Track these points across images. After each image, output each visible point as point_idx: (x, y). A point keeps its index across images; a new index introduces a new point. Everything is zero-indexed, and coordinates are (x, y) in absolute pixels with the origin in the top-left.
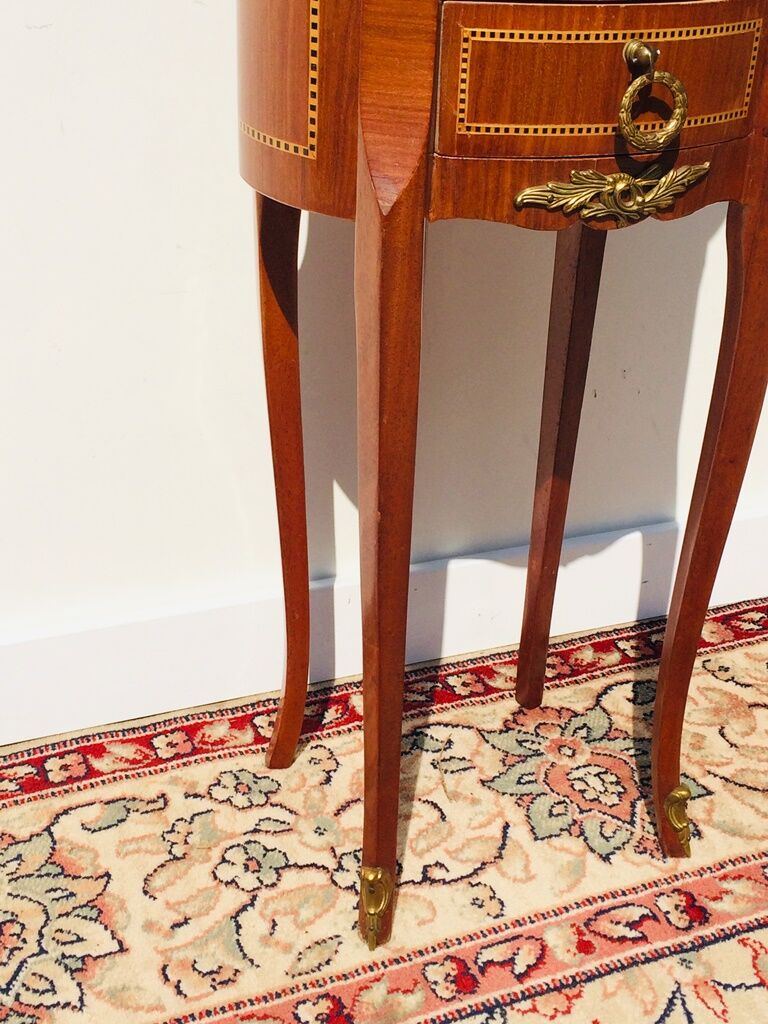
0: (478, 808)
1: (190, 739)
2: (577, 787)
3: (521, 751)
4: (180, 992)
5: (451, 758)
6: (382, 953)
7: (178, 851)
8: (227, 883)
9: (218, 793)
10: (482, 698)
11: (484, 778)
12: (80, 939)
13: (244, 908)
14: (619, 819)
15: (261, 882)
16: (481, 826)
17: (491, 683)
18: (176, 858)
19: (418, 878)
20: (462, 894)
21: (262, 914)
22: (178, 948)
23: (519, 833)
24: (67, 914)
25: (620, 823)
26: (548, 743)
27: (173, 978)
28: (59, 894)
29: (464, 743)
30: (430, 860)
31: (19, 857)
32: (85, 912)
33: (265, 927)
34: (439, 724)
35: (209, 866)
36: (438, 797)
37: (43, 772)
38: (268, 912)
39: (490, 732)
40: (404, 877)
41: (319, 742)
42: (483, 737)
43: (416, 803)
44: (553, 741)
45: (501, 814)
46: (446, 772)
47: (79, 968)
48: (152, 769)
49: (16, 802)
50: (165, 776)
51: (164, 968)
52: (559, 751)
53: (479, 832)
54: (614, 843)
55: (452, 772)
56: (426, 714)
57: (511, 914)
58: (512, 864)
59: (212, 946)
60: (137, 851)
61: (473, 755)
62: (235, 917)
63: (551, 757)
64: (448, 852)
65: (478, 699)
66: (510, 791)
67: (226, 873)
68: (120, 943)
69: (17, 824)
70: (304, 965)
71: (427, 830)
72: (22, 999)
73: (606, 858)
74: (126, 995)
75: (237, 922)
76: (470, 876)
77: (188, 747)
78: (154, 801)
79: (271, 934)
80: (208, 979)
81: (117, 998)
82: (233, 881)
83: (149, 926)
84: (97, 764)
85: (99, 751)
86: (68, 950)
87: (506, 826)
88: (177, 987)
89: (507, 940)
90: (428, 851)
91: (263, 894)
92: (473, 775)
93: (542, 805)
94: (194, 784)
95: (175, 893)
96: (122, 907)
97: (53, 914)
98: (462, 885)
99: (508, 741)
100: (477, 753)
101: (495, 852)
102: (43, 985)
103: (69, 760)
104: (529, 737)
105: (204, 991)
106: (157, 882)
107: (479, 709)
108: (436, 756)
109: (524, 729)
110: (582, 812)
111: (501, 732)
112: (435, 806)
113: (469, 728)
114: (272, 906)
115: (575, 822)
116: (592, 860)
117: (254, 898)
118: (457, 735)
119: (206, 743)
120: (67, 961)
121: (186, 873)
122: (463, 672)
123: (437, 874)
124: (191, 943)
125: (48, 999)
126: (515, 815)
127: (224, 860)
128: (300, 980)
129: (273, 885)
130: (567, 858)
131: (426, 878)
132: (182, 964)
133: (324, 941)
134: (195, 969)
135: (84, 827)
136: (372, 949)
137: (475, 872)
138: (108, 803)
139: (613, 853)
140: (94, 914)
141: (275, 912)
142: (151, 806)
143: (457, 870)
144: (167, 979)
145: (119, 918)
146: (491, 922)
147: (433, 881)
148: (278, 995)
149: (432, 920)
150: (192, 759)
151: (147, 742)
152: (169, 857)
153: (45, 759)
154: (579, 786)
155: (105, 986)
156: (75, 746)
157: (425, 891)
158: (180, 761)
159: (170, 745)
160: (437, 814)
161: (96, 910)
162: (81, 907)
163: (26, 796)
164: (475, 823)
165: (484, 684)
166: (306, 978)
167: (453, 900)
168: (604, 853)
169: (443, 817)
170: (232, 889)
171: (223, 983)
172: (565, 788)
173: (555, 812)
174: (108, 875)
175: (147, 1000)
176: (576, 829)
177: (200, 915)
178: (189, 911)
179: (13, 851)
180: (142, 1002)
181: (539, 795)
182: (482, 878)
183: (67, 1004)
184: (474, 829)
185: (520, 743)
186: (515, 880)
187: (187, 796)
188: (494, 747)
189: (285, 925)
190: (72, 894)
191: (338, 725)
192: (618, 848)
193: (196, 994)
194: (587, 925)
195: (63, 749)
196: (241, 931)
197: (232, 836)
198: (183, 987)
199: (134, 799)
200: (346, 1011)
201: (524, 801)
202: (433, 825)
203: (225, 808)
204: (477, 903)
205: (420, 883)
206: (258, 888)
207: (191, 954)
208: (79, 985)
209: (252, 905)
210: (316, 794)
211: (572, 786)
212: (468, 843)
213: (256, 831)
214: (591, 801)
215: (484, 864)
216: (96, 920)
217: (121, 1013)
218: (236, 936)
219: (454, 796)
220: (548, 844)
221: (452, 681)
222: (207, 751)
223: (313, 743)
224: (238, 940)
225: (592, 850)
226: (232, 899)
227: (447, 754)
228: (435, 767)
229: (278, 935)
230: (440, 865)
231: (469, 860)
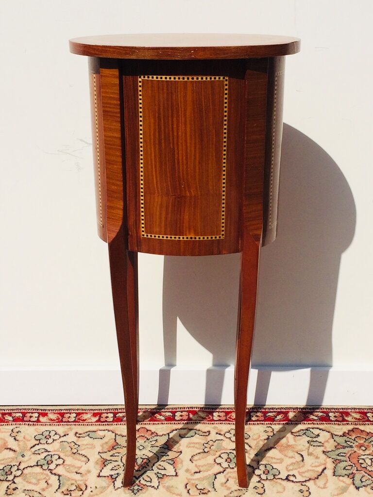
0: (317, 460)
1: (226, 416)
2: (360, 462)
3: (345, 445)
4: (188, 492)
5: (316, 441)
7: (206, 450)
8: (218, 464)
9: (228, 435)
10: (339, 423)
11: (325, 450)
12: (165, 469)
13: (220, 473)
14: (370, 476)
15: (229, 466)
16: (315, 466)
17: (346, 418)
18: (205, 452)
19: (285, 478)
20: (298, 487)
21: (225, 476)
22: (193, 479)
23: (329, 472)
24: (164, 461)
25: (370, 478)
26: (357, 444)
27: (188, 488)
28: (164, 454)
29: (324, 436)
30: (291, 473)
31: (156, 440)
32: (170, 462)
33: (224, 480)
34: (318, 428)
35: (214, 457)
36: (304, 453)
37: (174, 416)
38: (227, 476)
39: (336, 435)
40: (279, 476)
41: (271, 426)
42: (333, 436)
44: (359, 443)
45: (325, 464)
46: (312, 445)
47: (161, 477)
48: (209, 422)
49: (162, 423)
50: (213, 426)
51: (187, 484)
52: (360, 447)
53: (313, 468)
54: (364, 484)
55: (314, 446)
56: (314, 424)
58: (321, 482)
59: (205, 482)
60: (193, 447)
61: (325, 442)
62: (215, 475)
63: (355, 449)
64: (299, 472)
65: (337, 423)
66: (333, 457)
67: (219, 460)
68: (176, 473)
69: (160, 430)
70: (231, 495)
71: (295, 463)
72: (141, 482)
73: (358, 488)
74: (172, 489)
75: (216, 476)
76: (303, 482)
77: (224, 418)
78: (205, 433)
79: (225, 483)
80: (199, 491)
81: (169, 489)
82: (220, 464)
83: (187, 471)
84: (192, 417)
86: (160, 471)
87: (325, 468)
88: (188, 491)
90: (292, 470)
91: (228, 470)
92: (322, 449)
93: (343, 464)
94: (221, 431)
95: (199, 463)
96: (182, 463)
97: (160, 459)
98: (299, 484)
99: (341, 440)
100: (327, 441)
101: (316, 476)
102: (149, 479)
103: (184, 413)
104: (351, 440)
105: (196, 494)
106: (196, 458)
107: (336, 427)
108: (311, 439)
109: (350, 437)
110: (357, 470)
111: (341, 436)
112: (302, 456)
113: (329, 432)
114: (229, 475)
115: (353, 473)
116: (352, 487)
117: (225, 471)
118: (322, 433)
119: (230, 418)
120: (158, 474)
121: (206, 457)
122: (337, 412)
123: (291, 478)
124: (198, 479)
125: (148, 484)
126: (330, 465)
127: (220, 456)
129: (233, 468)
130: (343, 485)
131: (287, 479)
132: (193, 484)
133: (242, 490)
134: (196, 487)
135: (180, 436)
137: (306, 481)
138: (191, 430)
139: (362, 487)
140: (172, 463)
141: (230, 477)
142: (204, 434)
143: (299, 478)
144: (186, 487)
145: (179, 466)
147: (289, 480)
149: (282, 492)
150: (224, 422)
151: (211, 414)
152: (202, 451)
153: (176, 412)
154: (361, 461)
155: (167, 485)
156: (187, 409)
157: (285, 483)
158: (219, 422)
159: (219, 416)
160: (301, 459)
162: (169, 460)
163: (166, 422)
164: (313, 465)
165: (343, 418)
167: (293, 488)
168: (358, 486)
169: (303, 460)
170: (219, 466)
171: (203, 493)
172: (355, 461)
173: (346, 468)
174: (181, 452)
175: (177, 491)
176: (352, 476)
177: (205, 471)
178: (202, 469)
179: (156, 438)
180: (175, 492)
181: (343, 461)
182: (307, 484)
183: (153, 487)
184: (313, 467)
185: (346, 441)
186: (319, 487)
187: (217, 433)
188: (335, 441)
189: (231, 481)
190: (168, 455)
191: (280, 421)
192: (365, 486)
193: (193, 494)
195: (183, 410)
196: (216, 479)
197: (226, 449)
198: (190, 491)
199: (199, 430)
201: (336, 462)
202: (298, 462)
203: (228, 440)
204: (301, 491)
205: (284, 480)
206: (227, 468)
207: (197, 482)
208: (159, 482)
209: (223, 472)
210: (262, 442)
211: (358, 461)
212: (308, 471)
214: (363, 468)
215: (310, 479)
216: (172, 465)
217: (168, 493)
218: (213, 481)
219: (310, 454)
220: (338, 478)
221: (330, 414)
222: (230, 421)
223: (268, 425)
224: (213, 482)
225: (354, 484)
226: (217, 469)
227: (315, 440)
228: (308, 443)
229: (228, 484)
230: (294, 476)
231: (305, 477)
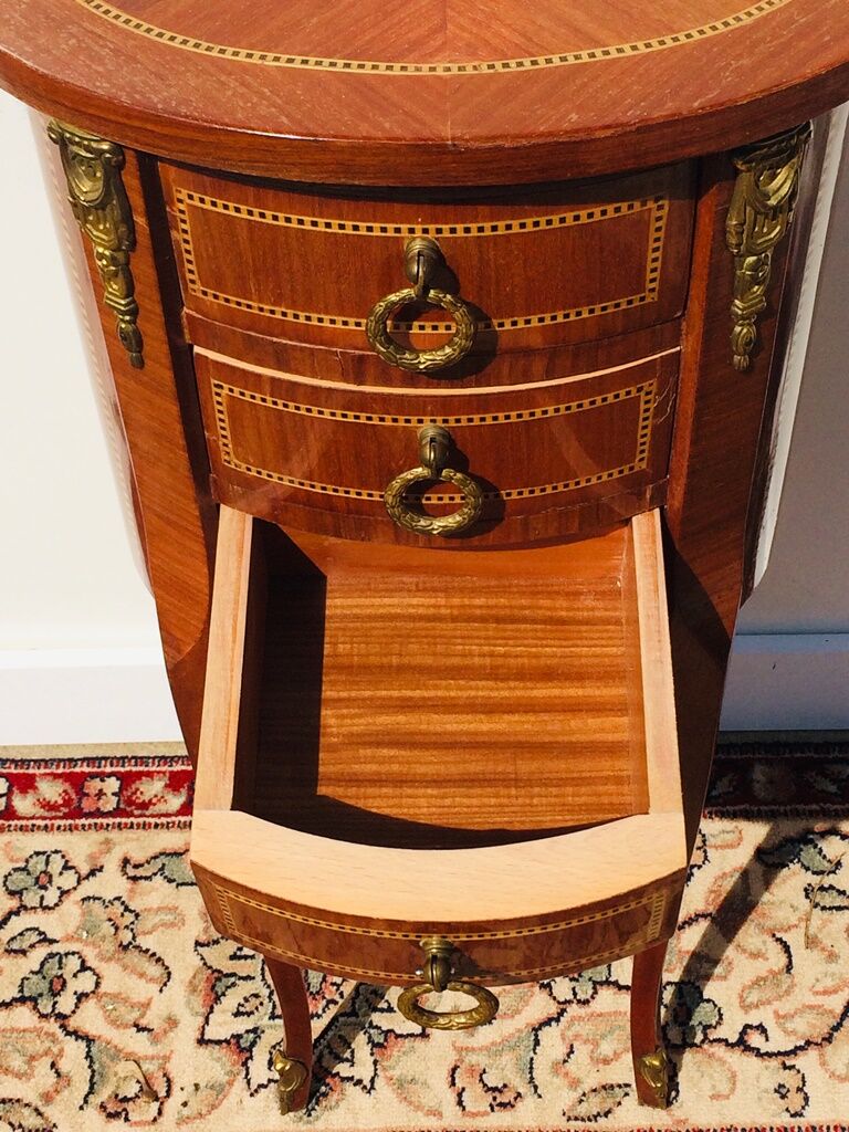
0: (831, 967)
4: (460, 1103)
5: (831, 887)
8: (544, 986)
12: (392, 1009)
13: (548, 1022)
15: (575, 994)
16: (825, 992)
19: (733, 1038)
20: (771, 1075)
21: (563, 1035)
22: (473, 1050)
27: (459, 1084)
30: (754, 1019)
33: (562, 1051)
38: (570, 1034)
40: (720, 1032)
43: (766, 940)
46: (817, 905)
47: (380, 1043)
53: (819, 1000)
55: (824, 908)
56: (824, 816)
57: (811, 1116)
58: (839, 1053)
59: (505, 1058)
62: (536, 1030)
64: (776, 1015)
70: (583, 1110)
71: (765, 979)
72: (323, 1062)
74: (412, 1088)
75: (536, 1036)
76: (787, 1054)
79: (565, 1061)
80: (490, 1096)
81: (403, 1089)
82: (550, 985)
86: (377, 1019)
88: (460, 1095)
90: (757, 1006)
91: (573, 1010)
98: (775, 1063)
101: (826, 1032)
102: (346, 1051)
105: (482, 1109)
108: (815, 880)
112: (787, 949)
114: (576, 1028)
117: (563, 1011)
120: (372, 1031)
123: (755, 1040)
124: (486, 1048)
125: (345, 1070)
128: (574, 1126)
129: (586, 1002)
131: (741, 1042)
132: (471, 1069)
133: (612, 1087)
134: (481, 1080)
137: (794, 1052)
141: (577, 1036)
143: (779, 1042)
144: (453, 1084)
146: (786, 1120)
147: (748, 1048)
149: (727, 1097)
155: (397, 1072)
157: (735, 1058)
160: (784, 960)
164: (819, 987)
166: (580, 1126)
167: (758, 1079)
169: (789, 967)
170: (545, 994)
171: (502, 1105)
175: (429, 1101)
180: (425, 1102)
182: (800, 1061)
183: (360, 1082)
184: (817, 993)
186: (833, 1075)
189: (582, 1051)
193: (474, 1111)
196: (538, 1049)
198: (465, 1097)
202: (775, 974)
204: (782, 1092)
205: (732, 1046)
206: (570, 1002)
207: (480, 1060)
208: (375, 1063)
209: (558, 1020)
212: (803, 1010)
215: (808, 1043)
218: (532, 1054)
219: (812, 943)
224: (532, 1059)
226: (541, 1005)
227: (827, 882)
228: (807, 896)
229: (571, 1066)
230: (762, 1029)
231: (794, 1032)
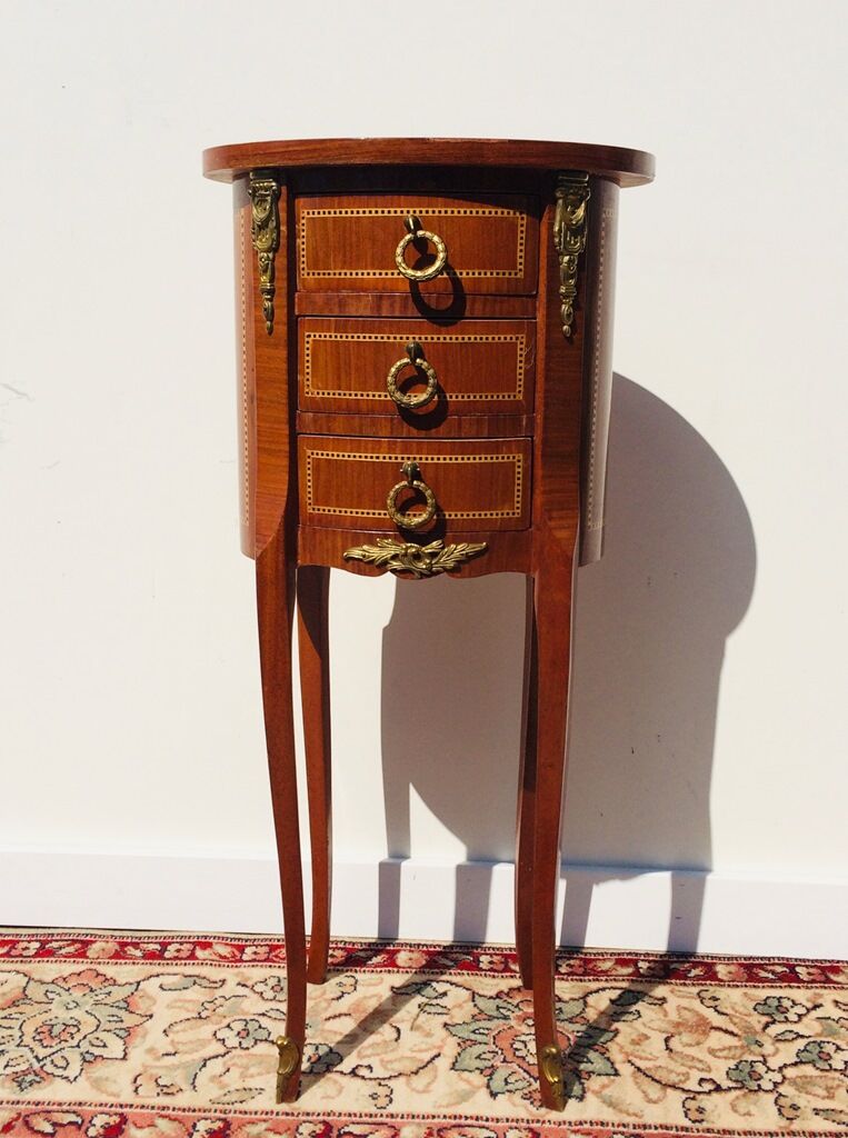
0: (429, 1040)
1: (269, 953)
2: (515, 1046)
3: (494, 1013)
4: (136, 1091)
5: (437, 1004)
6: (284, 1107)
7: (205, 1014)
8: (219, 1040)
9: (259, 987)
10: (496, 974)
11: (449, 1022)
12: (105, 1046)
13: (216, 1057)
14: (529, 1074)
15: (240, 1045)
16: (420, 1051)
18: (200, 1018)
19: (348, 1071)
20: (369, 1088)
21: (225, 1063)
22: (156, 1067)
24: (109, 1031)
25: (527, 1076)
27: (138, 1082)
28: (115, 1018)
29: (455, 998)
30: (365, 1062)
31: (110, 993)
32: (121, 1032)
33: (222, 1070)
34: (447, 982)
35: (216, 1027)
36: (404, 1028)
37: (164, 950)
38: (230, 1062)
39: (480, 996)
40: (338, 1068)
41: (354, 974)
42: (473, 997)
43: (386, 1026)
45: (440, 1047)
46: (424, 1012)
47: (90, 1061)
48: (231, 964)
49: (134, 963)
50: (236, 970)
51: (140, 1075)
52: (524, 1020)
53: (414, 1055)
54: (509, 1087)
55: (429, 1014)
56: (442, 973)
57: (392, 1109)
58: (421, 1080)
59: (178, 1072)
60: (180, 1007)
61: (455, 1006)
62: (206, 1060)
63: (513, 1023)
64: (381, 1061)
65: (492, 973)
66: (461, 1035)
67: (223, 1034)
68: (126, 1054)
69: (125, 975)
70: (226, 1099)
71: (379, 1044)
72: (44, 1067)
73: (494, 1095)
74: (104, 1083)
75: (205, 1063)
76: (383, 1079)
77: (264, 957)
78: (215, 982)
79: (221, 1076)
80: (159, 1089)
81: (97, 1083)
82: (223, 1039)
83: (150, 1050)
84: (199, 953)
85: (206, 945)
86: (93, 1050)
87: (438, 1055)
88: (137, 1088)
89: (374, 1124)
90: (369, 1057)
91: (236, 1052)
92: (442, 1019)
93: (477, 1050)
94: (248, 979)
95: (181, 1037)
96: (144, 1036)
97: (102, 1027)
98: (373, 1082)
99: (490, 1005)
100: (459, 1006)
101: (414, 1069)
102: (62, 1063)
104: (509, 1006)
105: (151, 1095)
106: (177, 1028)
107: (487, 980)
108: (427, 1000)
109: (510, 1000)
110: (503, 1062)
111: (490, 998)
112: (398, 1031)
113: (468, 989)
114: (235, 1060)
115: (493, 1066)
116: (483, 1093)
117: (228, 1052)
118: (454, 991)
120: (87, 1055)
121: (199, 1027)
123: (363, 1072)
124: (167, 1067)
125: (59, 1072)
126: (450, 1050)
127: (228, 1026)
128: (216, 1106)
129: (247, 1048)
130: (464, 1086)
131: (353, 1073)
132: (151, 1076)
133: (251, 1089)
134: (156, 1081)
135: (161, 987)
136: (278, 1102)
137: (390, 1078)
138: (186, 977)
139: (503, 1093)
140: (125, 1035)
141: (234, 1064)
142: (211, 985)
143: (379, 1072)
144: (135, 1081)
145: (136, 1041)
146: (373, 1110)
147: (356, 1075)
148: (194, 1111)
149: (333, 1098)
150: (260, 964)
151: (241, 949)
152: (196, 1015)
153: (170, 944)
154: (517, 1045)
155: (96, 1075)
156: (195, 940)
157: (346, 1079)
158: (252, 964)
159: (255, 953)
160: (394, 1036)
161: (127, 1034)
162: (121, 1029)
163: (142, 961)
164: (416, 1048)
165: (506, 966)
166: (220, 1107)
167: (358, 1090)
168: (495, 1090)
169: (398, 1039)
170: (219, 1043)
171: (167, 1094)
172: (506, 1044)
173: (483, 1056)
174: (151, 1016)
175: (115, 1089)
176: (489, 1071)
177: (187, 1052)
178: (181, 1048)
179: (109, 989)
180: (110, 1090)
181: (480, 1043)
182: (392, 1083)
183: (67, 1078)
184: (413, 1051)
185: (498, 1008)
186: (413, 1090)
187: (238, 984)
188: (475, 1006)
189: (235, 1073)
190: (122, 1021)
191: (376, 967)
192: (510, 1091)
193: (145, 1095)
194: (439, 1130)
196: (203, 1069)
197: (245, 1013)
198: (141, 1089)
199: (204, 978)
200: (228, 1132)
201: (465, 1043)
202: (386, 1042)
203: (256, 997)
204: (374, 1096)
205: (345, 1074)
206: (235, 1048)
207: (160, 1072)
208: (82, 1069)
209: (223, 1056)
210: (324, 1005)
211: (512, 1044)
212: (402, 1059)
213: (264, 1015)
214: (519, 1057)
215: (401, 1074)
216: (122, 1038)
218: (198, 1071)
219: (416, 1028)
220: (458, 1074)
221: (483, 958)
223: (349, 974)
224: (196, 1074)
225: (488, 1087)
226: (215, 1049)
227: (434, 1002)
228: (419, 1007)
229: (224, 1078)
230: (369, 1067)
231: (392, 1070)
